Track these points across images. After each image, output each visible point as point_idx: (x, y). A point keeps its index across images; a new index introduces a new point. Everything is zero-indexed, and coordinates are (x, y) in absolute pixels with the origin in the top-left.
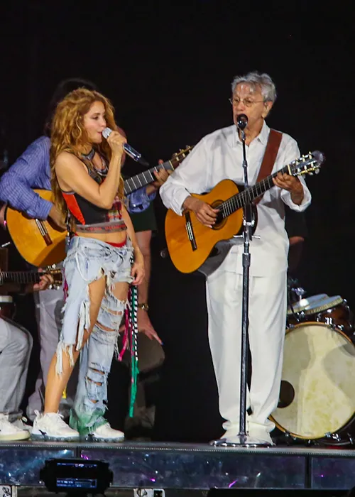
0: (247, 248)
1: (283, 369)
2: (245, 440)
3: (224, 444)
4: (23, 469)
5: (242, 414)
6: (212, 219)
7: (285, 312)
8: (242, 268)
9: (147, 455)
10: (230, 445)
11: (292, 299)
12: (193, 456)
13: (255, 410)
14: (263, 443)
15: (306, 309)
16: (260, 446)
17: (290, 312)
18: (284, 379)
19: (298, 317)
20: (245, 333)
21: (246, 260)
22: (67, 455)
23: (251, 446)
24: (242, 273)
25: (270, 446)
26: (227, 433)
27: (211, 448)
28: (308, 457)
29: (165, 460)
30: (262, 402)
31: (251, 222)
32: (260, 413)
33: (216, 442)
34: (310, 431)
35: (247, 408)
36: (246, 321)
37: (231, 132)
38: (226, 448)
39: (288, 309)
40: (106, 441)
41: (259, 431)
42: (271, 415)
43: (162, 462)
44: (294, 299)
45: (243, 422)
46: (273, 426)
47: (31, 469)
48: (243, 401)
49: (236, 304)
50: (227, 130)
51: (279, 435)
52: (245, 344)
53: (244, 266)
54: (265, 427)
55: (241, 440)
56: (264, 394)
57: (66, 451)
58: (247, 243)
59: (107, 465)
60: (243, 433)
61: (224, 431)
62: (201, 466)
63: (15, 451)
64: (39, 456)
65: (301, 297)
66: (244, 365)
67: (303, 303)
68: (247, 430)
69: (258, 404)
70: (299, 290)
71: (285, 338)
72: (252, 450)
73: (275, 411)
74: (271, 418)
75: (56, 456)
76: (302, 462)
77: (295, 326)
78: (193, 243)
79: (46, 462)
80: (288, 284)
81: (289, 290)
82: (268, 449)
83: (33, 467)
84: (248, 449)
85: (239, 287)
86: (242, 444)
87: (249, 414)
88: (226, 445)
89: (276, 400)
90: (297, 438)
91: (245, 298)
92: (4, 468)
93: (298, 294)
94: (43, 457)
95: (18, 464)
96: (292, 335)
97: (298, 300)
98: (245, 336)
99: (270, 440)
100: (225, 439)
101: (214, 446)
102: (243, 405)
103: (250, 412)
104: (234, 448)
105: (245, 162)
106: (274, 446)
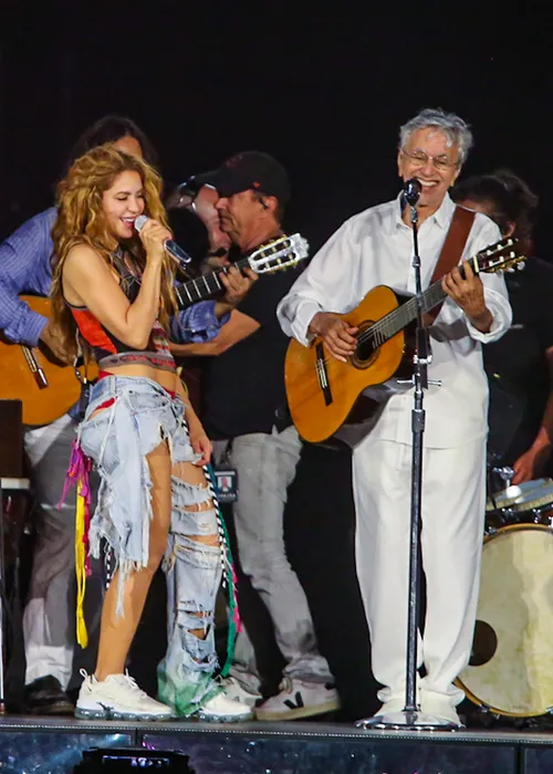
0: (419, 399)
1: (480, 601)
2: (416, 718)
3: (380, 726)
4: (47, 765)
5: (410, 675)
6: (347, 346)
7: (483, 506)
8: (411, 434)
9: (252, 743)
10: (390, 727)
11: (495, 485)
12: (327, 746)
13: (432, 670)
14: (445, 723)
15: (517, 501)
16: (440, 728)
17: (491, 508)
18: (481, 619)
19: (504, 517)
20: (415, 541)
21: (418, 420)
22: (119, 742)
23: (425, 728)
24: (411, 444)
25: (456, 728)
26: (384, 707)
27: (359, 731)
28: (519, 747)
29: (282, 752)
30: (443, 656)
31: (426, 358)
32: (440, 674)
33: (366, 722)
34: (523, 703)
35: (418, 665)
36: (417, 524)
37: (391, 212)
38: (383, 732)
39: (487, 502)
40: (222, 720)
41: (438, 704)
42: (457, 678)
43: (276, 755)
44: (497, 486)
45: (411, 688)
46: (461, 696)
47: (60, 764)
48: (412, 655)
49: (399, 493)
50: (384, 207)
51: (470, 711)
52: (415, 561)
53: (414, 431)
54: (448, 698)
55: (408, 719)
56: (446, 643)
57: (116, 737)
58: (419, 392)
59: (186, 758)
60: (411, 708)
61: (380, 704)
62: (342, 761)
63: (34, 734)
64: (72, 744)
65: (508, 482)
66: (414, 595)
67: (513, 492)
68: (418, 702)
69: (435, 659)
70: (505, 471)
71: (483, 550)
72: (426, 734)
73: (464, 671)
74: (457, 682)
75: (102, 743)
76: (509, 755)
77: (498, 530)
78: (327, 392)
79: (85, 753)
80: (488, 460)
81: (489, 471)
82: (453, 734)
83: (63, 762)
84: (419, 733)
85: (404, 465)
86: (411, 725)
87: (422, 676)
88: (383, 726)
89: (466, 653)
90: (501, 716)
91: (416, 484)
92: (16, 762)
93: (503, 477)
94: (80, 745)
95: (38, 757)
96: (493, 545)
97: (504, 487)
98: (415, 546)
99: (456, 719)
100: (381, 717)
101: (363, 729)
102: (412, 660)
103: (423, 672)
104: (397, 733)
105: (418, 260)
106: (462, 729)
